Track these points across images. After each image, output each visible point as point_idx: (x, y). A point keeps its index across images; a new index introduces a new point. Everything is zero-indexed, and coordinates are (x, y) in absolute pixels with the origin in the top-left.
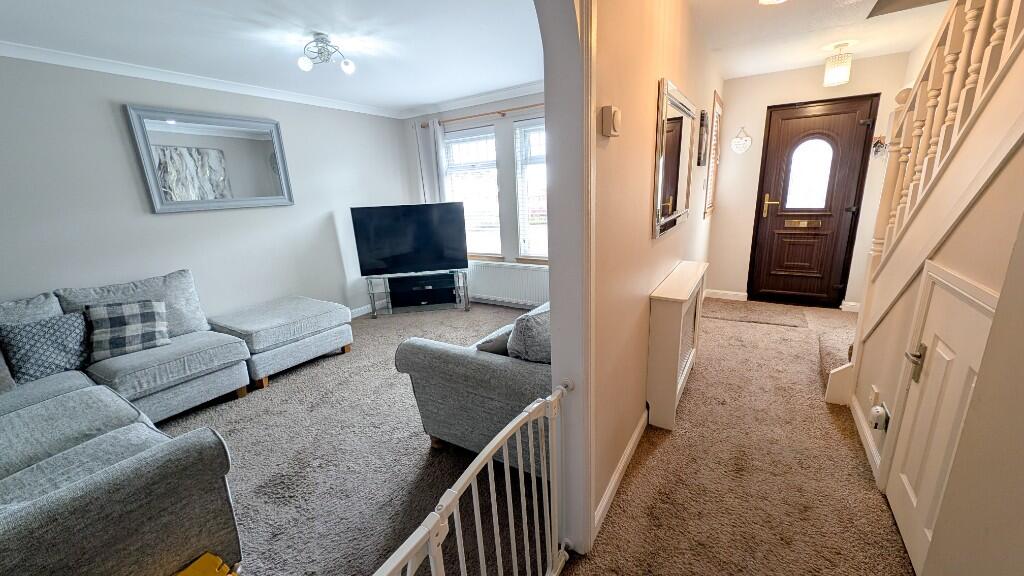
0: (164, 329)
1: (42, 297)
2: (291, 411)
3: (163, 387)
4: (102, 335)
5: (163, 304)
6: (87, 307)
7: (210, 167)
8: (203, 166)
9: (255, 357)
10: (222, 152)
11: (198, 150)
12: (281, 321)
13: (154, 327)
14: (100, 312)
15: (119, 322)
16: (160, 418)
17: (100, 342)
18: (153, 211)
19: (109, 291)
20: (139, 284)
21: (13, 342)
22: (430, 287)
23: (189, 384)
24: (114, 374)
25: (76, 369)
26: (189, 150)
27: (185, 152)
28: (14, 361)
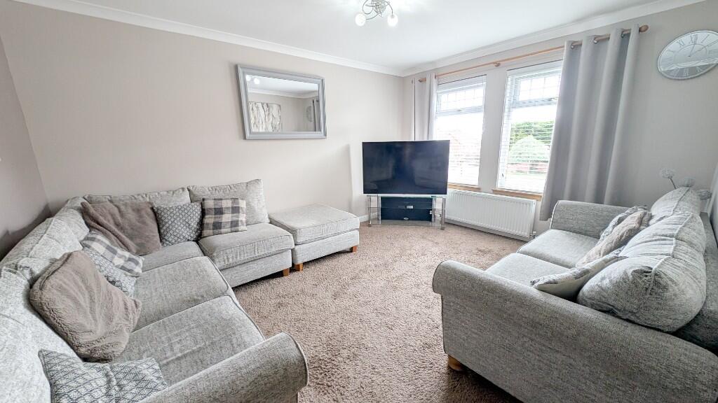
0: (244, 220)
1: (181, 190)
2: (320, 295)
3: (240, 263)
4: (209, 219)
5: (245, 202)
6: (204, 200)
7: (273, 116)
8: (269, 114)
9: (297, 247)
10: (280, 106)
11: (267, 105)
12: (314, 223)
13: (238, 217)
14: (210, 204)
15: (219, 211)
16: (236, 285)
17: (207, 224)
18: (245, 138)
19: (216, 190)
20: (232, 186)
21: (163, 218)
22: (412, 207)
23: (255, 262)
24: (213, 249)
25: (193, 241)
26: (263, 104)
27: (260, 105)
28: (162, 231)
